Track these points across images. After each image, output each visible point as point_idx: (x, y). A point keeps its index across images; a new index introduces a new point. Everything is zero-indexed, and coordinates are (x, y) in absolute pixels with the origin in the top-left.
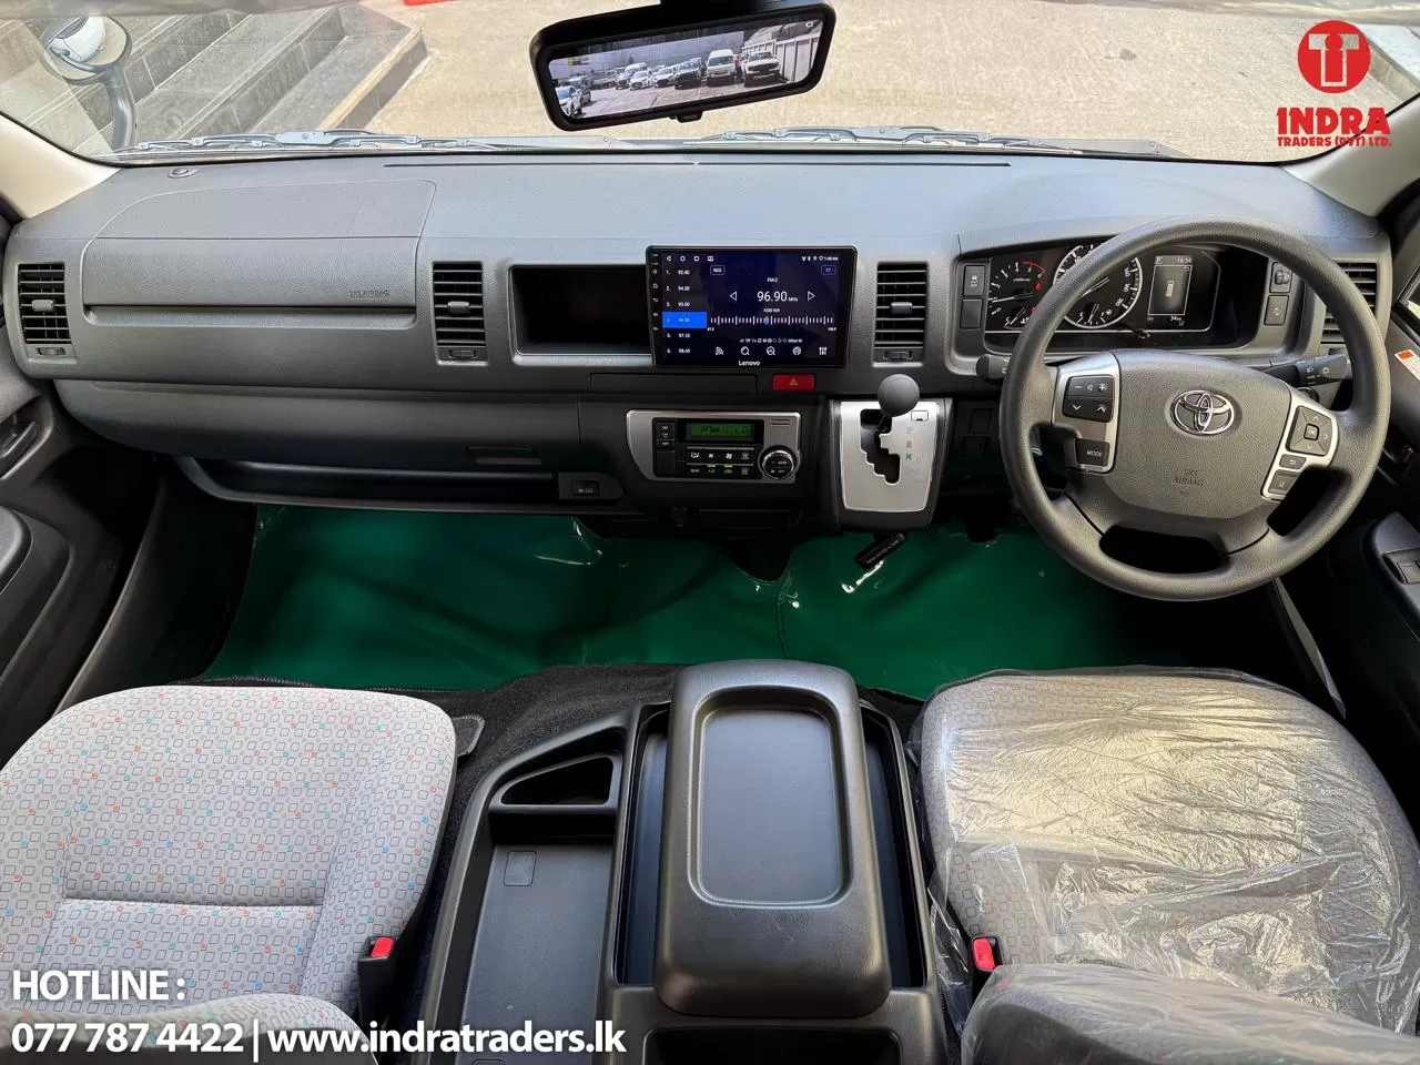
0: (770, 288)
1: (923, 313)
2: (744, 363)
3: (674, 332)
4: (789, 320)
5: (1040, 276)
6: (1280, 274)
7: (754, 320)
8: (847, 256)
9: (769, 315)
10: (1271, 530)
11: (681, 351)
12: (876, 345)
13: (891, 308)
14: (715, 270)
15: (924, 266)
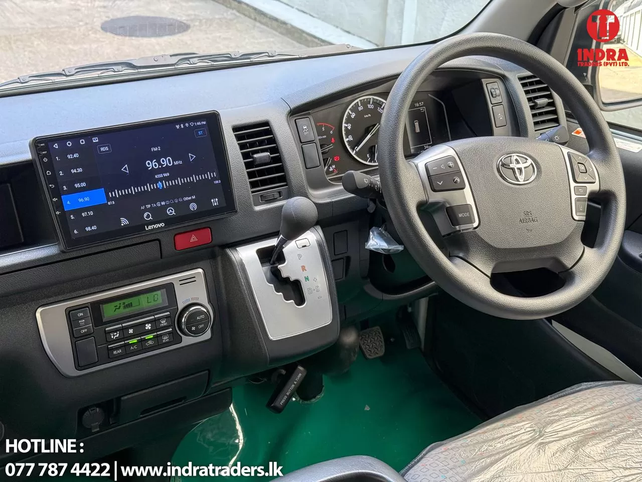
0: (157, 156)
1: (279, 159)
2: (150, 227)
3: (77, 212)
4: (179, 181)
5: (331, 132)
6: (493, 90)
7: (149, 187)
8: (212, 119)
9: (161, 180)
10: (586, 247)
11: (88, 229)
12: (253, 192)
13: (255, 159)
14: (102, 149)
15: (266, 123)
